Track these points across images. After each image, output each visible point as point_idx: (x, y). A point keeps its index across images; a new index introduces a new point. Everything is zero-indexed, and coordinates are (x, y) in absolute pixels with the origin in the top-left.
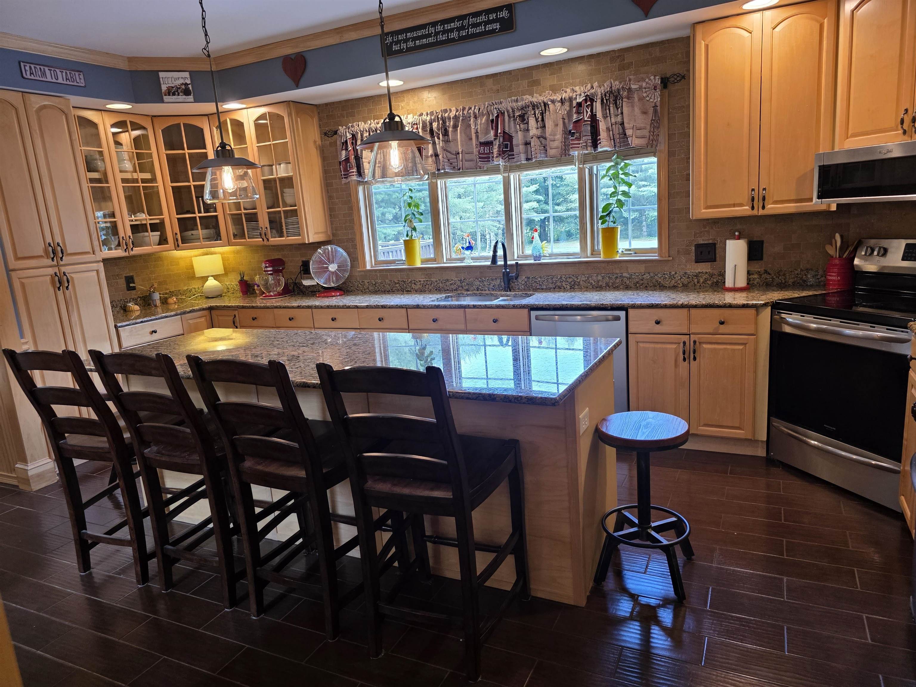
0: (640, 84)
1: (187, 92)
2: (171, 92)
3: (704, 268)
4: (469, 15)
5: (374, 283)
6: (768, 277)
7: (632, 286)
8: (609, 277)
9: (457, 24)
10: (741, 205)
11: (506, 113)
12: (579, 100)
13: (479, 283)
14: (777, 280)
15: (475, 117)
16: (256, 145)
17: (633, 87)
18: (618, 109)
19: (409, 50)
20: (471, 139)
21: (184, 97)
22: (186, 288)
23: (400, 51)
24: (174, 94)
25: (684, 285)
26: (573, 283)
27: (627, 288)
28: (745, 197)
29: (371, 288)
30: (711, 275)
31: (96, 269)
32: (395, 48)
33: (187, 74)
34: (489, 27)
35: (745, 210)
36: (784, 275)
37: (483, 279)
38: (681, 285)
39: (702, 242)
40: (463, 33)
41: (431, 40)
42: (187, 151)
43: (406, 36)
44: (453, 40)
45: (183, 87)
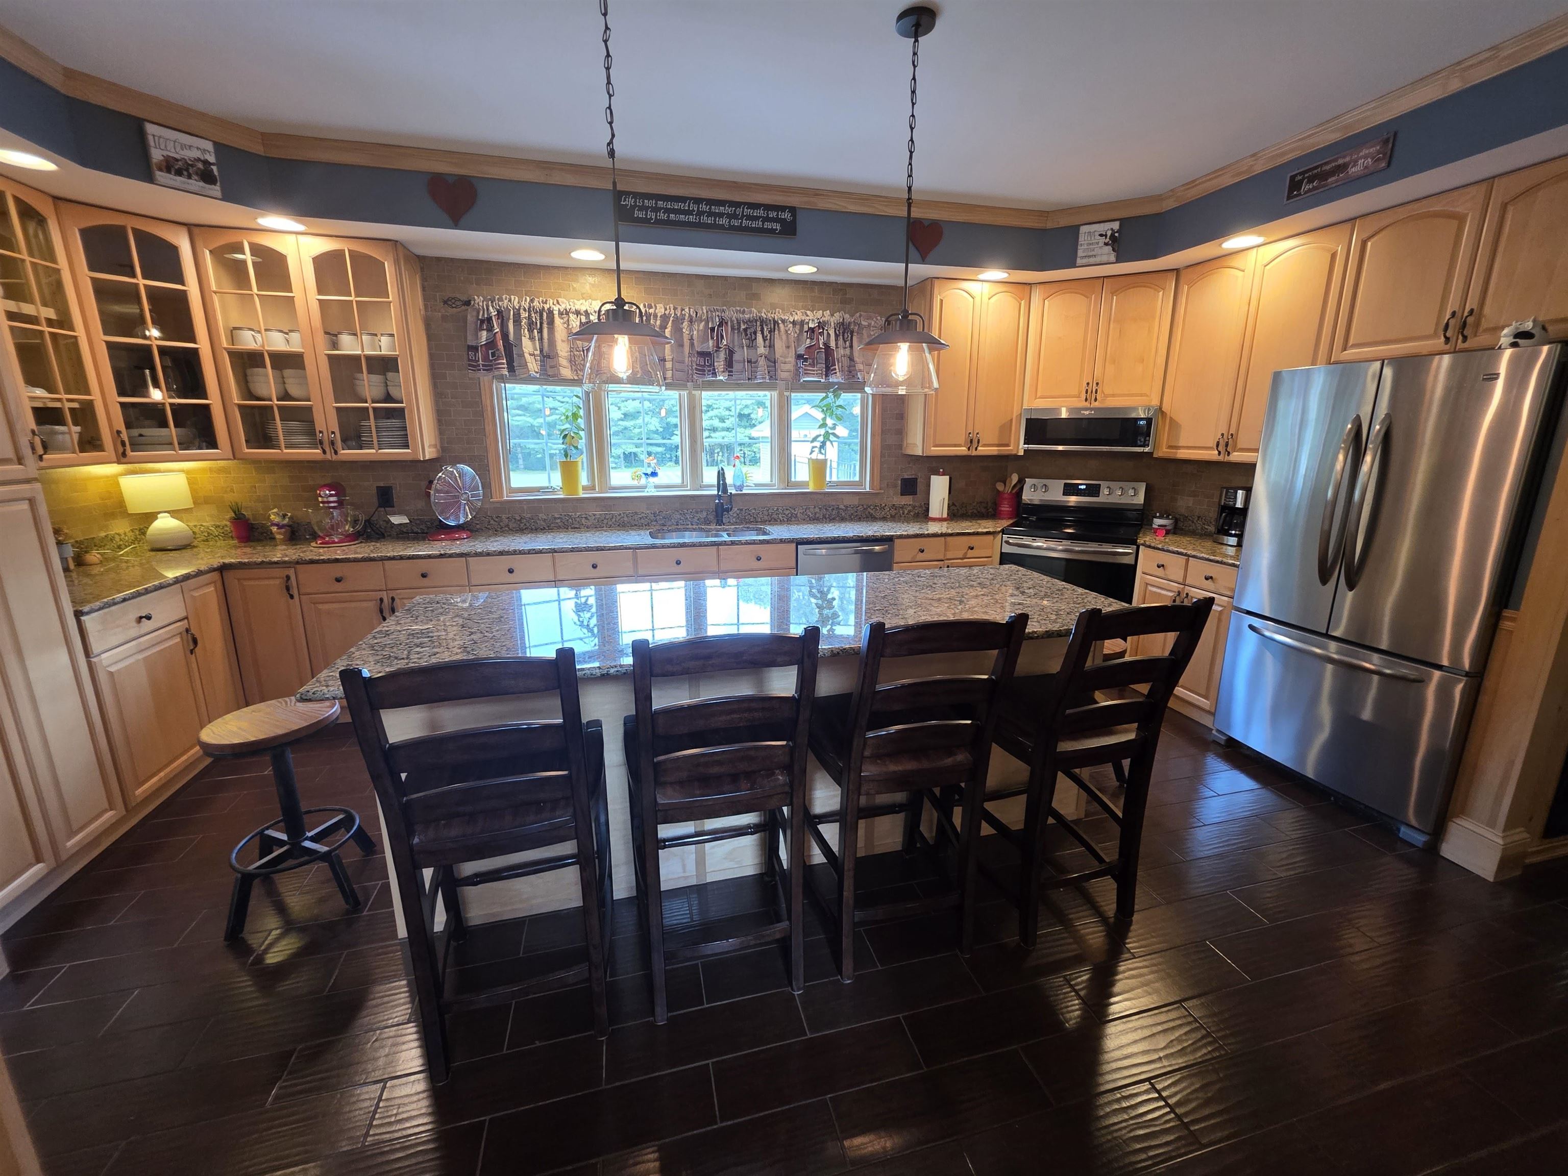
0: (870, 321)
1: (207, 177)
2: (170, 165)
3: (907, 500)
4: (745, 204)
5: (518, 518)
6: (955, 508)
7: (848, 517)
8: (826, 509)
9: (730, 210)
10: (960, 446)
11: (729, 323)
12: (811, 325)
13: (679, 516)
14: (961, 512)
15: (691, 321)
16: (314, 296)
17: (864, 323)
18: (845, 342)
19: (658, 222)
20: (682, 346)
21: (202, 184)
22: (103, 534)
23: (646, 221)
24: (179, 173)
25: (892, 516)
26: (790, 515)
27: (843, 520)
28: (962, 439)
29: (511, 525)
30: (914, 507)
31: (28, 495)
32: (638, 214)
33: (209, 146)
34: (768, 225)
35: (962, 450)
36: (966, 507)
37: (686, 511)
38: (889, 517)
39: (907, 477)
40: (736, 223)
41: (692, 218)
42: (142, 282)
43: (656, 204)
44: (722, 227)
45: (200, 165)
